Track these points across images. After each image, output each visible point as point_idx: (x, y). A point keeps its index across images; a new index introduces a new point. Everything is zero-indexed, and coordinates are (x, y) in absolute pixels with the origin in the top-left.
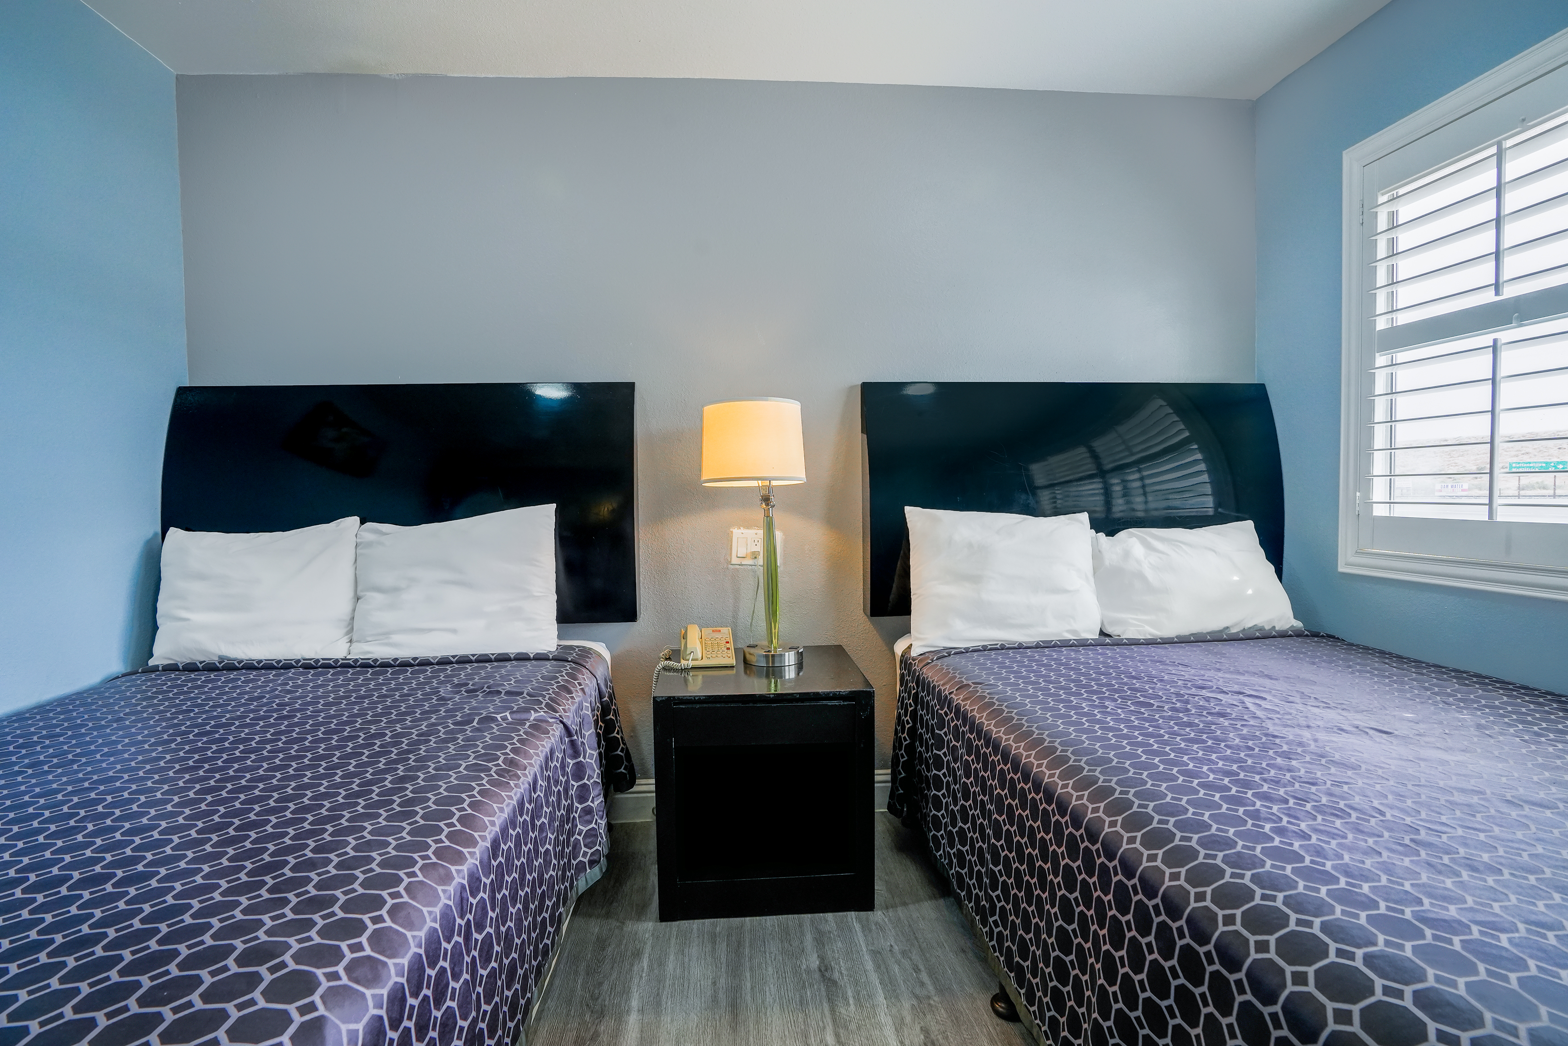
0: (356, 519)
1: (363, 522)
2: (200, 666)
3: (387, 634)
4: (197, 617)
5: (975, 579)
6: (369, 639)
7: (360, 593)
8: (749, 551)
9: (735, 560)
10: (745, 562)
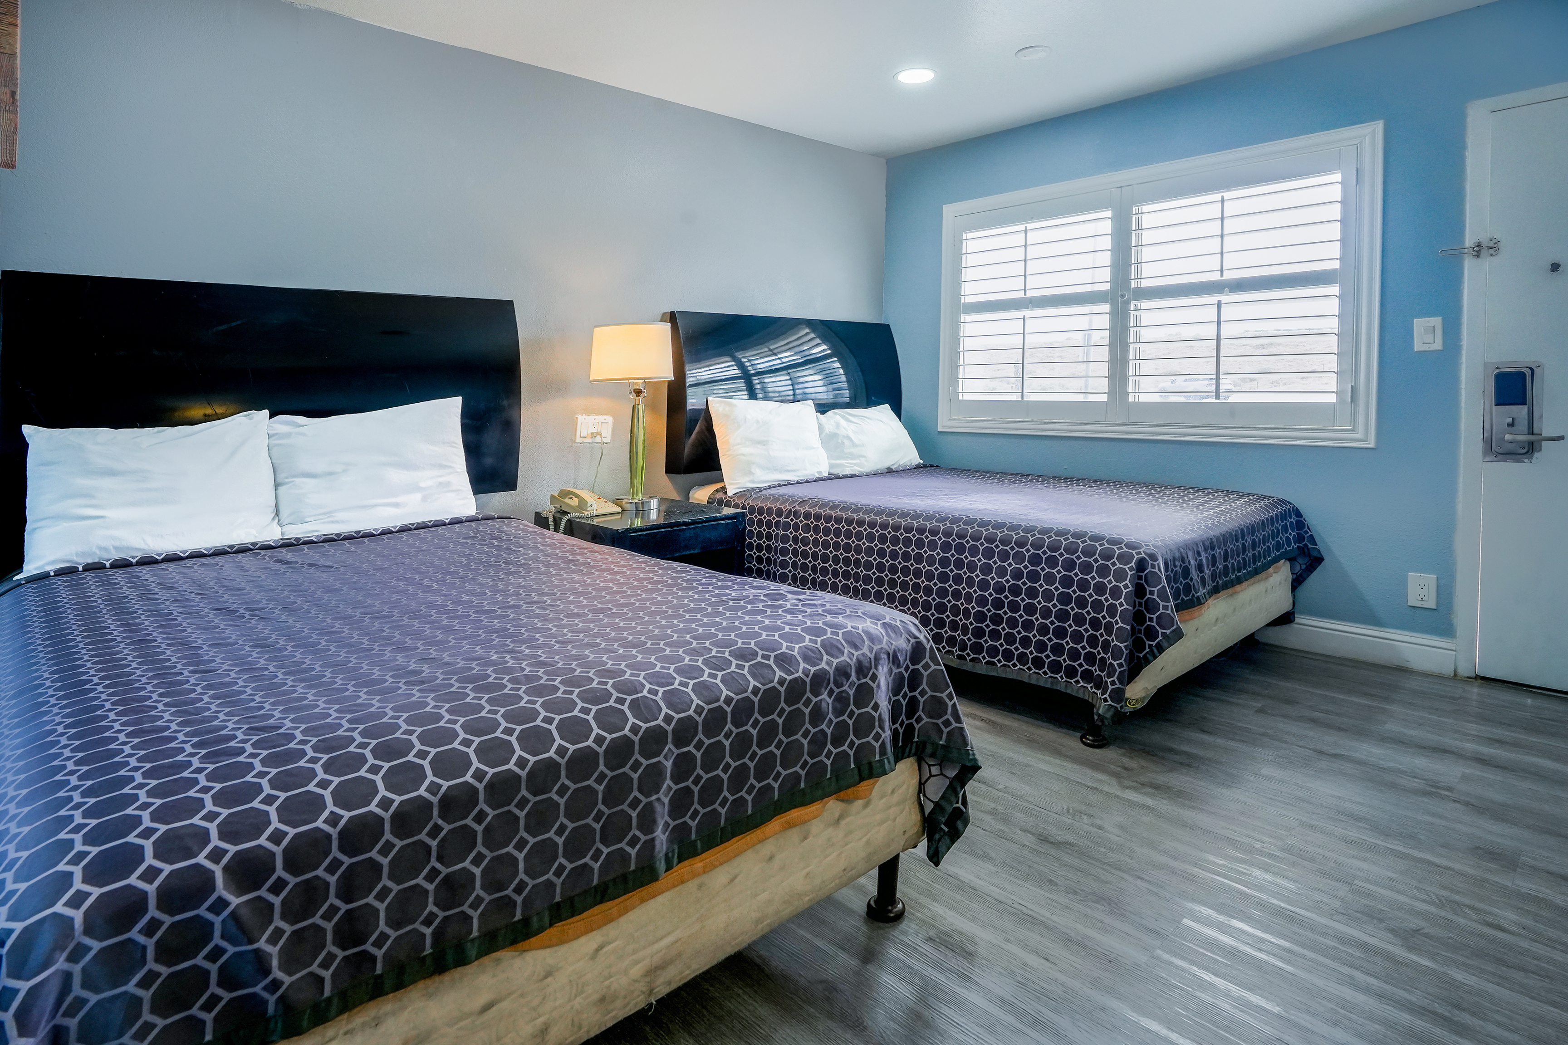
0: (266, 413)
1: (272, 416)
2: (134, 561)
3: (329, 513)
4: (112, 514)
5: (764, 443)
6: (308, 519)
7: (279, 480)
8: (590, 432)
9: (578, 440)
10: (586, 440)
